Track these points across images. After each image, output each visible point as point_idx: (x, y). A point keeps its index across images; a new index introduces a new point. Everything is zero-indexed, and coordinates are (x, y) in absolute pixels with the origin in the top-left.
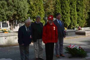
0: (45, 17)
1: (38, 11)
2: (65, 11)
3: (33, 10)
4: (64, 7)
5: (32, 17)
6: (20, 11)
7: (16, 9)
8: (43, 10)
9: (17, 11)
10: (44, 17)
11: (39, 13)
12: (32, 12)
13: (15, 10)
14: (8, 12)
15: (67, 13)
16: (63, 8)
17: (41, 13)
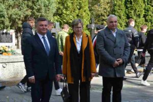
0: (91, 23)
1: (77, 11)
2: (133, 12)
3: (66, 9)
4: (131, 3)
5: (64, 22)
6: (39, 10)
7: (30, 4)
8: (87, 8)
9: (32, 8)
10: (88, 23)
11: (78, 15)
12: (64, 11)
13: (28, 6)
14: (12, 11)
15: (139, 16)
16: (129, 6)
17: (82, 15)
